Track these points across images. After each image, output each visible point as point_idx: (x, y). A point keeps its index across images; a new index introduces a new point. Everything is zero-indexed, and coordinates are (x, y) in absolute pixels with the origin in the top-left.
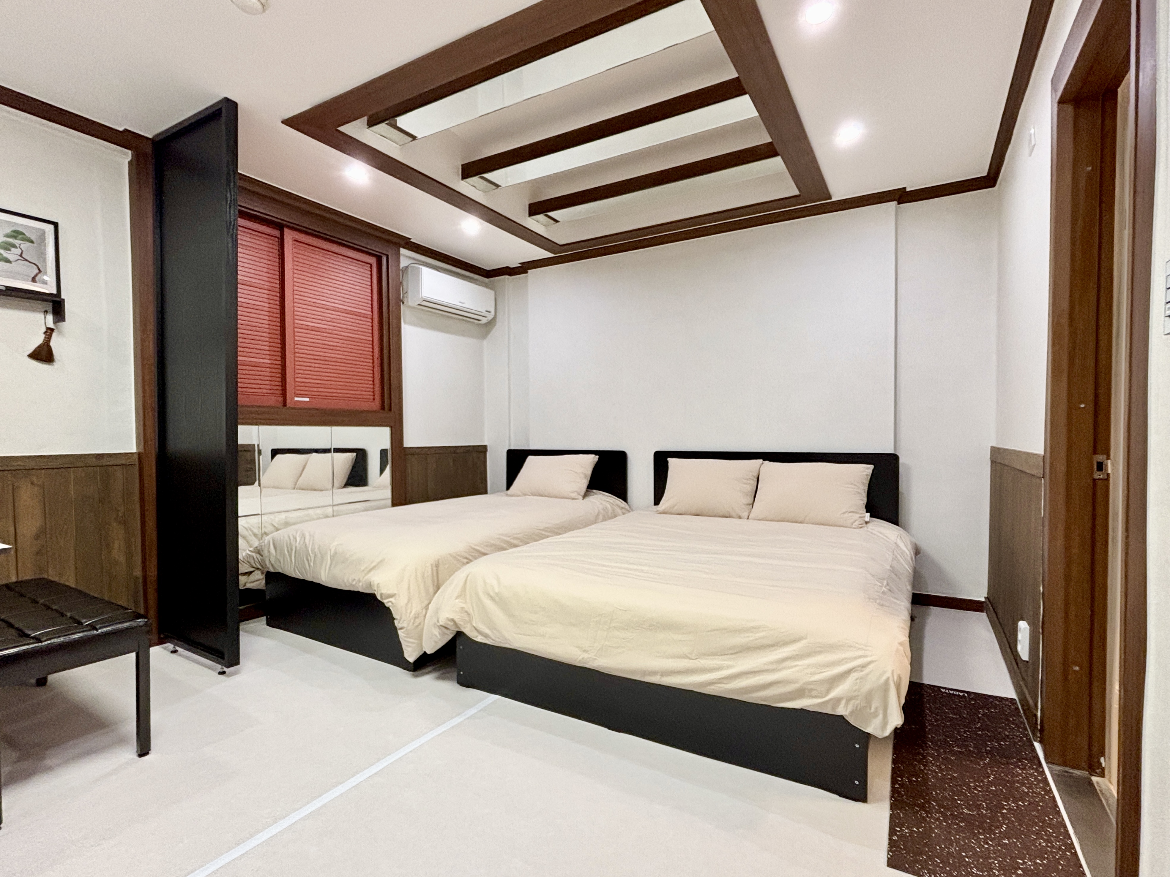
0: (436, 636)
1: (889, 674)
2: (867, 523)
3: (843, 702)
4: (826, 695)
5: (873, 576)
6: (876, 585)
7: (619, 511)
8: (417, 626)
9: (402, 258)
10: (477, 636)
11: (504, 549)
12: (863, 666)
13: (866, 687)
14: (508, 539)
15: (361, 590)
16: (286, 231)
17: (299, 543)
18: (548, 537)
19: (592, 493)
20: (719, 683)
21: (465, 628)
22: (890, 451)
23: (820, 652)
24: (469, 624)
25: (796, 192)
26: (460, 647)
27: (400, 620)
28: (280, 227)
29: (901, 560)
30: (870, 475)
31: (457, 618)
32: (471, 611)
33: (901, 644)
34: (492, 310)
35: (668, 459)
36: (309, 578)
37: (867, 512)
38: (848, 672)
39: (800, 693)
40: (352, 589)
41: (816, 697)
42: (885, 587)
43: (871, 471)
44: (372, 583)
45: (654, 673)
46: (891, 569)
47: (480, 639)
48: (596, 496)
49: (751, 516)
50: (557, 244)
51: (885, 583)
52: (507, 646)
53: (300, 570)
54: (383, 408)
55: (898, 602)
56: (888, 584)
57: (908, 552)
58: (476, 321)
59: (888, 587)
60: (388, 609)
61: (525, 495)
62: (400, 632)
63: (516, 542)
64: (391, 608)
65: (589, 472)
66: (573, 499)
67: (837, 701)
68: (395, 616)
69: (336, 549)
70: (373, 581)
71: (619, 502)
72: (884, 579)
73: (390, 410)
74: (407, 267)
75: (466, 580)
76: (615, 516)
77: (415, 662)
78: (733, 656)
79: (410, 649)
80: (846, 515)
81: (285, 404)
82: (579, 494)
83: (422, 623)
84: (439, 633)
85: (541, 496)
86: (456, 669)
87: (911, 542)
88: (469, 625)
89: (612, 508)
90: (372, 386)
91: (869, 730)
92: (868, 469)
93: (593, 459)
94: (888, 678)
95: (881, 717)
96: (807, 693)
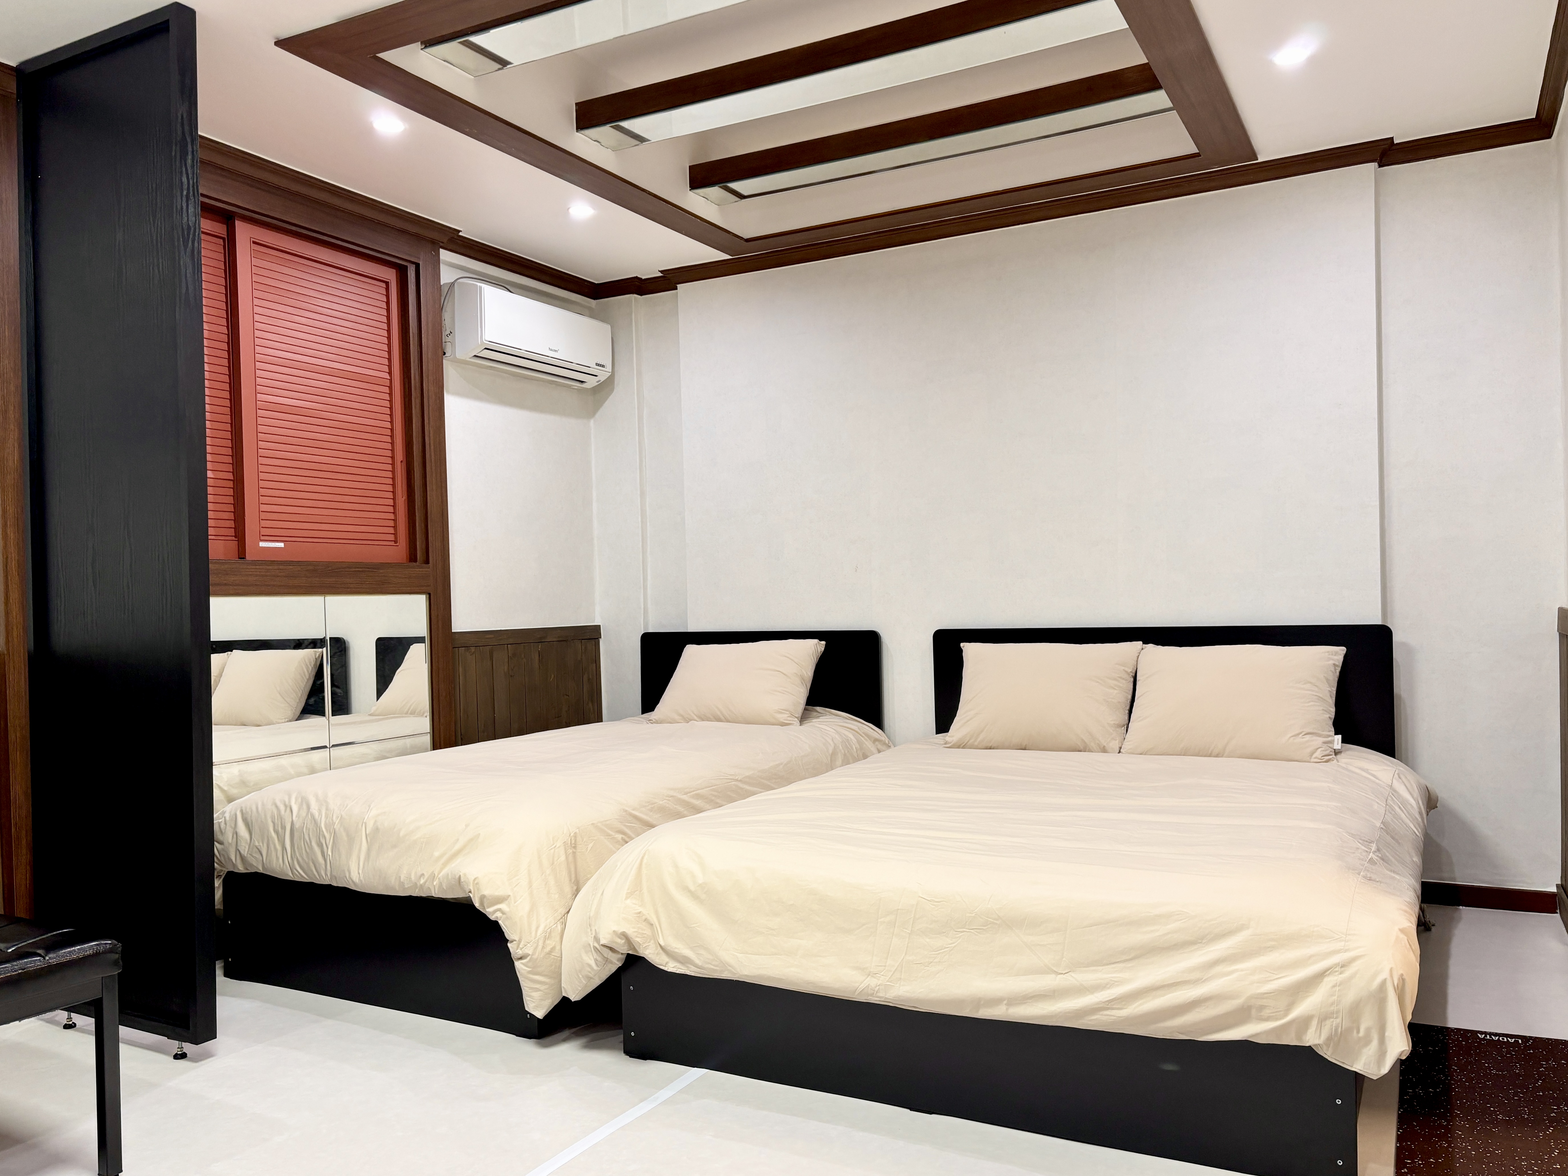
0: (590, 966)
1: (1385, 975)
2: (1337, 753)
3: (1314, 1023)
4: (1286, 1015)
5: (1353, 835)
6: (1358, 848)
7: (869, 744)
8: (549, 953)
9: (442, 267)
10: (667, 963)
11: (679, 816)
12: (1344, 965)
13: (1350, 996)
14: (685, 797)
15: (436, 893)
16: (239, 224)
17: (298, 816)
18: (754, 794)
19: (815, 714)
20: (1107, 1009)
21: (646, 948)
22: (1375, 619)
23: (1272, 948)
24: (652, 941)
25: (1192, 149)
26: (629, 987)
27: (520, 941)
28: (227, 218)
29: (1403, 816)
30: (1340, 664)
31: (631, 932)
32: (654, 920)
33: (1402, 931)
34: (608, 364)
35: (962, 645)
36: (323, 878)
37: (1336, 734)
38: (1320, 976)
39: (1243, 1014)
40: (416, 893)
41: (1267, 1019)
42: (1374, 852)
43: (1341, 658)
44: (462, 880)
45: (996, 1001)
46: (1382, 826)
47: (671, 967)
48: (821, 719)
49: (1126, 746)
50: (742, 238)
51: (1374, 847)
52: (725, 975)
53: (305, 866)
54: (412, 558)
55: (1397, 877)
56: (1378, 850)
57: (1414, 802)
58: (578, 384)
59: (1377, 854)
60: (496, 924)
61: (687, 720)
62: (518, 965)
63: (697, 802)
64: (500, 922)
65: (809, 672)
66: (783, 724)
67: (1304, 1022)
68: (508, 934)
69: (376, 822)
70: (465, 875)
71: (868, 728)
72: (1372, 842)
73: (427, 562)
74: (452, 285)
75: (641, 864)
76: (865, 757)
77: (547, 1017)
78: (1130, 965)
79: (536, 995)
80: (1299, 740)
81: (242, 555)
82: (792, 715)
83: (558, 948)
84: (596, 960)
85: (719, 720)
86: (622, 1031)
87: (1420, 786)
88: (652, 944)
89: (859, 742)
90: (392, 516)
91: (1358, 1067)
92: (1336, 653)
93: (813, 648)
94: (1384, 982)
95: (1375, 1043)
96: (1254, 1012)
